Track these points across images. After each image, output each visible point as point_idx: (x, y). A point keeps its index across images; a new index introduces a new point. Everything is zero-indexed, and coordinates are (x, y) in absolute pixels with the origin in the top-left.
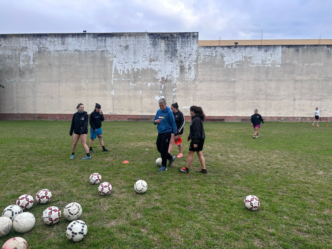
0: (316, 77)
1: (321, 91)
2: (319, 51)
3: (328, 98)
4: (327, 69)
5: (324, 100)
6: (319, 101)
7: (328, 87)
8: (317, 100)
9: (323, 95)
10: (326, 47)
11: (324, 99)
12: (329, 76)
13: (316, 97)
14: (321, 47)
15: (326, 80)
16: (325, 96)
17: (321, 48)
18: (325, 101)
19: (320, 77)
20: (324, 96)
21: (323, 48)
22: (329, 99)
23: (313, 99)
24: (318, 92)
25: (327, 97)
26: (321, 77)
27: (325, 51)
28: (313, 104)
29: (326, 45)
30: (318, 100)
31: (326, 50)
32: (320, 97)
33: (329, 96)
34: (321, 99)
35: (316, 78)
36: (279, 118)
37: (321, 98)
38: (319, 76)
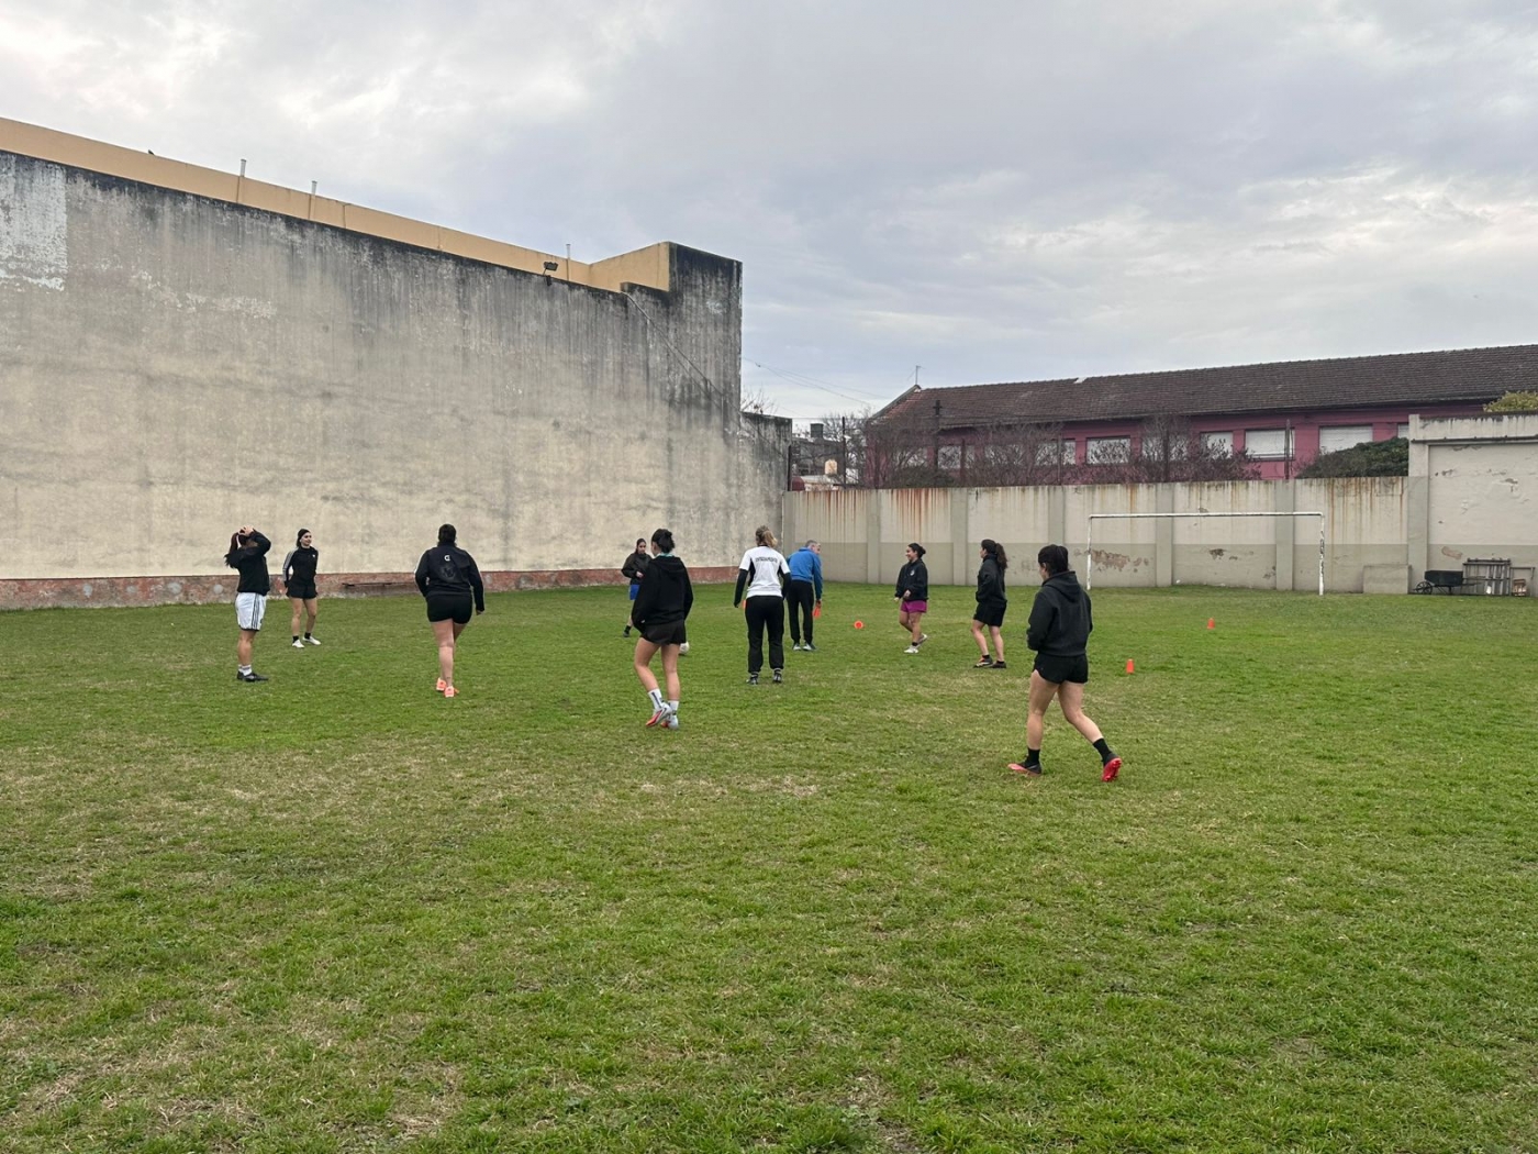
0: (244, 371)
1: (271, 446)
2: (251, 236)
3: (303, 483)
4: (292, 337)
5: (286, 491)
6: (262, 497)
7: (298, 424)
8: (255, 491)
9: (282, 462)
10: (281, 227)
11: (282, 483)
12: (302, 372)
13: (249, 474)
14: (260, 223)
15: (290, 392)
16: (289, 469)
17: (262, 227)
18: (288, 496)
19: (260, 373)
20: (284, 470)
21: (272, 227)
22: (306, 485)
23: (237, 483)
24: (258, 449)
25: (295, 476)
26: (269, 374)
27: (277, 243)
28: (239, 509)
29: (281, 216)
30: (257, 489)
31: (282, 241)
32: (268, 475)
33: (307, 471)
34: (270, 487)
35: (247, 373)
36: (68, 587)
37: (271, 482)
38: (258, 366)
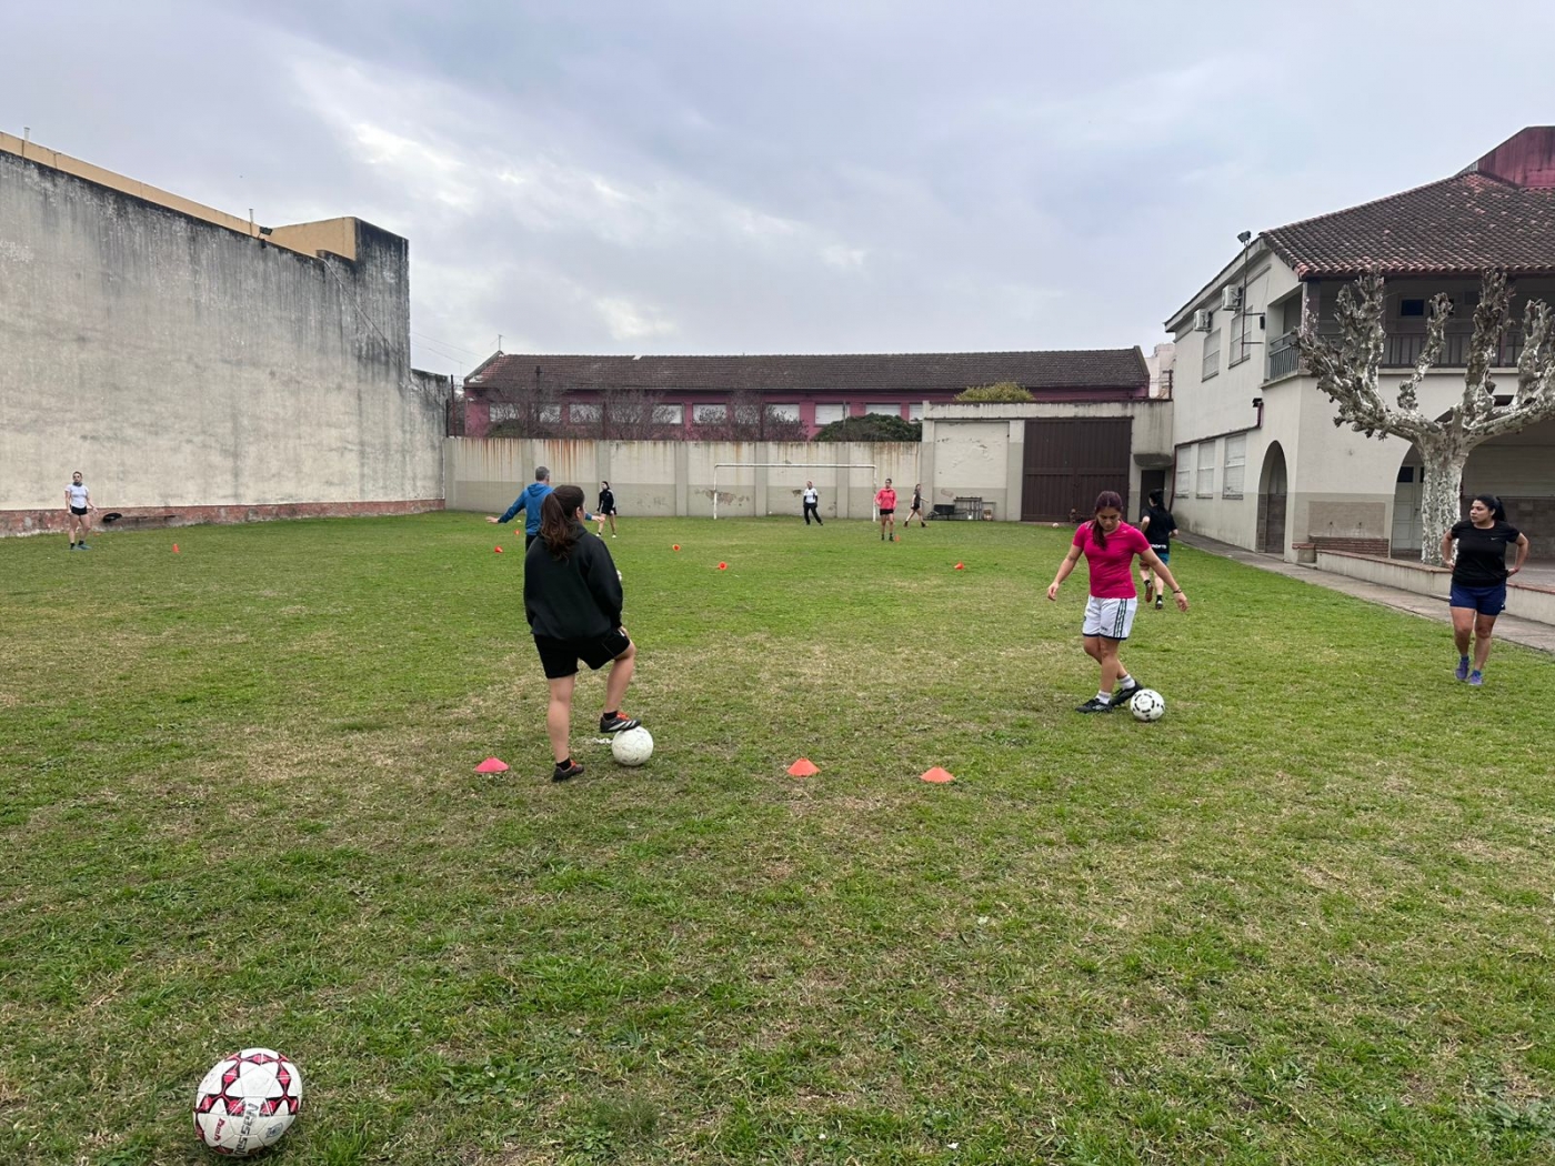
0: (7, 313)
1: (34, 386)
2: (7, 180)
3: (64, 422)
4: (48, 282)
5: (49, 430)
6: (29, 435)
7: (57, 367)
8: (21, 429)
9: (44, 402)
10: (35, 174)
11: (46, 423)
12: (59, 317)
13: (15, 413)
14: (15, 168)
15: (49, 335)
16: (50, 409)
17: (17, 172)
18: (52, 435)
19: (21, 315)
20: (46, 409)
21: (27, 173)
22: (68, 424)
23: (5, 422)
24: (22, 389)
25: (57, 416)
26: (29, 316)
27: (31, 189)
28: (8, 447)
29: (34, 163)
30: (24, 427)
31: (36, 188)
32: (33, 414)
33: (67, 411)
34: (37, 426)
35: (9, 315)
37: (36, 421)
38: (19, 308)
